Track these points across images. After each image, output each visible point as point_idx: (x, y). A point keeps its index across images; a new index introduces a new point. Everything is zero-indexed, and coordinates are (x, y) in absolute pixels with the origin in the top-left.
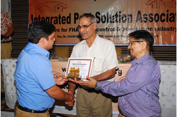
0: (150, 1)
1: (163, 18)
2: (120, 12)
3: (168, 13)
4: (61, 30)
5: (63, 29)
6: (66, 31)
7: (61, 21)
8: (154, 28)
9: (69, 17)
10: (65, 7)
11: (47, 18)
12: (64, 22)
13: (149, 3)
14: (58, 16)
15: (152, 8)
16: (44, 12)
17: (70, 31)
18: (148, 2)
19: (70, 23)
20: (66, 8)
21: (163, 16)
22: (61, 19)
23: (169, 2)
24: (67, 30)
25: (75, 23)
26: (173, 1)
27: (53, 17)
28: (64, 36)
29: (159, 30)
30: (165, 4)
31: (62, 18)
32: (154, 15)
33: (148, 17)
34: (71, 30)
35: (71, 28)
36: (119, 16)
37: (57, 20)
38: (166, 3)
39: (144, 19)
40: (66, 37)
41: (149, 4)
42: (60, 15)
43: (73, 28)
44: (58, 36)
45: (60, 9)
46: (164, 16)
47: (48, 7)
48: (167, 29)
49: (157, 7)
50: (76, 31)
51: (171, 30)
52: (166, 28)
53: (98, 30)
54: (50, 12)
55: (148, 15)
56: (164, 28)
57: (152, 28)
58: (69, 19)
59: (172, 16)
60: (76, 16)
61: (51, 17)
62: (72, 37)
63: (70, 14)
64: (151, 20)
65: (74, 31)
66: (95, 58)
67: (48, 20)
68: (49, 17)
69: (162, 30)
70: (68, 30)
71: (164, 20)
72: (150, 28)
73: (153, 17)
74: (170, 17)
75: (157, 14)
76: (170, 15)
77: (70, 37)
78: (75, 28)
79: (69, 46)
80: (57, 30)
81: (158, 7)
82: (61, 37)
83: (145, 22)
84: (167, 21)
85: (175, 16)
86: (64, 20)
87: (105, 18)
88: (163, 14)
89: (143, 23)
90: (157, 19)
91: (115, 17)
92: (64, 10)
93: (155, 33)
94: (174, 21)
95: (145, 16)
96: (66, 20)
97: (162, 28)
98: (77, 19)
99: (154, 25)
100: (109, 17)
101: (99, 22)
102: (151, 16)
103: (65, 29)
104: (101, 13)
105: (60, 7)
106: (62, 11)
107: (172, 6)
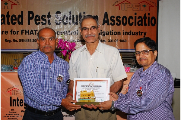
0: (117, 2)
1: (131, 21)
2: (84, 13)
3: (136, 16)
4: (9, 33)
5: (13, 31)
6: (17, 34)
7: (10, 21)
8: (122, 33)
9: (21, 16)
10: (15, 2)
12: (14, 22)
13: (117, 4)
14: (5, 14)
15: (120, 10)
17: (22, 34)
18: (115, 2)
20: (16, 4)
21: (131, 19)
22: (10, 19)
23: (137, 5)
24: (18, 32)
25: (29, 23)
26: (140, 4)
28: (14, 40)
29: (127, 35)
30: (132, 6)
31: (11, 16)
32: (121, 18)
33: (115, 19)
34: (24, 32)
35: (24, 30)
36: (83, 17)
37: (4, 19)
38: (134, 5)
39: (111, 22)
40: (16, 41)
41: (117, 6)
42: (8, 13)
43: (26, 30)
44: (6, 40)
45: (9, 5)
46: (133, 19)
48: (135, 34)
49: (124, 9)
50: (30, 34)
51: (140, 35)
52: (134, 32)
53: (59, 33)
55: (116, 17)
57: (120, 32)
58: (20, 19)
59: (140, 19)
60: (31, 15)
62: (25, 41)
63: (22, 12)
64: (119, 23)
65: (27, 33)
66: (98, 67)
69: (131, 35)
70: (20, 33)
71: (133, 23)
72: (118, 32)
73: (121, 19)
74: (138, 20)
75: (124, 17)
76: (139, 18)
77: (23, 41)
78: (28, 30)
79: (24, 53)
80: (4, 33)
81: (126, 9)
82: (10, 41)
83: (112, 25)
84: (135, 25)
85: (143, 20)
86: (14, 20)
87: (67, 19)
88: (131, 17)
89: (110, 26)
90: (124, 22)
91: (79, 19)
92: (14, 7)
93: (123, 37)
94: (142, 25)
95: (112, 18)
96: (16, 20)
97: (131, 32)
98: (32, 18)
99: (122, 28)
100: (72, 18)
101: (60, 24)
102: (118, 18)
103: (15, 31)
104: (62, 13)
105: (9, 3)
106: (12, 8)
107: (140, 9)
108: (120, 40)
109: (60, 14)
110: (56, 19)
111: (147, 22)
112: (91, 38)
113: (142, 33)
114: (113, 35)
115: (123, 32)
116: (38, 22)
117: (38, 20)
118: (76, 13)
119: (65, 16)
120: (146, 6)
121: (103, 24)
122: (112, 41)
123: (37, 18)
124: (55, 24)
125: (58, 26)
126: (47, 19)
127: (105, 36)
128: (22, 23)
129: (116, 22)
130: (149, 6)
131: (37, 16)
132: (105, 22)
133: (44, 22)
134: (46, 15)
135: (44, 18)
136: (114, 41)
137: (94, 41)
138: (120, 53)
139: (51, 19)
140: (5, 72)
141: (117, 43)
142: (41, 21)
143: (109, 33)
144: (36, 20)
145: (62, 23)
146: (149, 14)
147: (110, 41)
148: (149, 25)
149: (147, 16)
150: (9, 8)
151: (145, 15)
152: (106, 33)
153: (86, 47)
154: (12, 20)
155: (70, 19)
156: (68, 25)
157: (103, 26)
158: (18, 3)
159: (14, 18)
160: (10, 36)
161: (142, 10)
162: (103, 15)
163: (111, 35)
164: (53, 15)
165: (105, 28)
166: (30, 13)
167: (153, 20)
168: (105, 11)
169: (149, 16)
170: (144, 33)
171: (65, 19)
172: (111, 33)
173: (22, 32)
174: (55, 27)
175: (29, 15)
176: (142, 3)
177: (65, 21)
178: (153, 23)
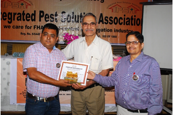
1: (121, 21)
2: (84, 13)
3: (124, 17)
4: (24, 27)
5: (27, 26)
6: (31, 29)
7: (25, 18)
9: (34, 14)
10: (30, 3)
11: (9, 13)
12: (28, 19)
13: (110, 7)
14: (22, 13)
15: (112, 12)
16: (6, 7)
17: (34, 29)
19: (35, 21)
20: (30, 5)
21: (121, 20)
22: (25, 16)
23: (126, 8)
24: (31, 27)
25: (40, 20)
26: (129, 8)
27: (16, 13)
28: (28, 34)
29: (117, 32)
30: (122, 9)
31: (26, 14)
32: (113, 18)
33: (108, 19)
35: (36, 26)
37: (20, 16)
38: (124, 9)
39: (105, 21)
40: (30, 34)
42: (24, 12)
43: (37, 26)
44: (21, 33)
45: (24, 5)
46: (122, 19)
47: (10, 2)
48: (124, 31)
49: (116, 12)
50: (41, 29)
51: (127, 32)
52: (123, 30)
53: (63, 29)
54: (13, 7)
55: (109, 18)
56: (122, 30)
57: (112, 30)
58: (33, 17)
59: (128, 20)
60: (42, 14)
61: (14, 13)
62: (37, 35)
63: (35, 11)
64: (111, 22)
65: (38, 28)
67: (10, 15)
68: (12, 13)
69: (120, 32)
70: (33, 28)
71: (122, 23)
72: (110, 30)
73: (113, 20)
74: (127, 21)
75: (116, 18)
76: (127, 19)
77: (35, 34)
78: (39, 26)
80: (20, 27)
81: (117, 12)
82: (25, 34)
83: (106, 23)
84: (124, 24)
85: (131, 21)
86: (28, 17)
87: (70, 18)
88: (121, 18)
89: (105, 24)
90: (116, 22)
91: (80, 18)
92: (29, 7)
93: (114, 34)
94: (129, 25)
95: (106, 18)
96: (30, 18)
97: (120, 30)
98: (42, 16)
99: (113, 27)
100: (74, 17)
101: (65, 22)
102: (111, 19)
103: (29, 27)
104: (67, 13)
105: (24, 4)
106: (27, 8)
107: (128, 12)
108: (112, 36)
109: (65, 14)
110: (61, 18)
111: (133, 23)
112: (90, 32)
113: (129, 31)
114: (106, 31)
115: (115, 30)
116: (47, 19)
117: (47, 18)
118: (78, 13)
119: (69, 15)
120: (133, 10)
121: (99, 23)
122: (105, 36)
123: (47, 16)
124: (61, 21)
125: (63, 23)
126: (55, 17)
127: (100, 32)
128: (34, 20)
129: (109, 21)
130: (136, 9)
131: (47, 15)
132: (101, 21)
133: (52, 20)
134: (54, 14)
135: (52, 16)
136: (107, 36)
137: (92, 35)
138: (112, 46)
139: (58, 18)
140: (21, 58)
141: (109, 38)
142: (50, 19)
143: (103, 30)
144: (46, 18)
145: (66, 21)
146: (135, 16)
147: (104, 36)
148: (135, 25)
149: (133, 17)
150: (24, 7)
151: (132, 17)
152: (101, 30)
153: (85, 39)
154: (27, 17)
155: (73, 18)
156: (71, 22)
157: (98, 24)
158: (32, 3)
159: (28, 16)
160: (24, 31)
161: (130, 12)
162: (99, 15)
163: (105, 31)
164: (60, 14)
165: (101, 26)
166: (41, 12)
167: (138, 21)
168: (101, 13)
169: (135, 18)
170: (131, 31)
171: (69, 17)
172: (105, 30)
173: (34, 27)
174: (61, 24)
175: (40, 14)
176: (130, 7)
177: (69, 20)
178: (138, 23)
